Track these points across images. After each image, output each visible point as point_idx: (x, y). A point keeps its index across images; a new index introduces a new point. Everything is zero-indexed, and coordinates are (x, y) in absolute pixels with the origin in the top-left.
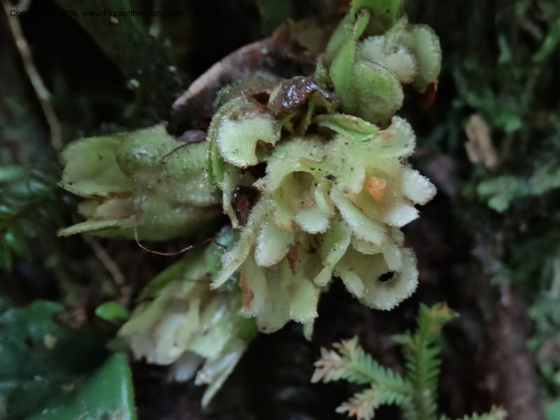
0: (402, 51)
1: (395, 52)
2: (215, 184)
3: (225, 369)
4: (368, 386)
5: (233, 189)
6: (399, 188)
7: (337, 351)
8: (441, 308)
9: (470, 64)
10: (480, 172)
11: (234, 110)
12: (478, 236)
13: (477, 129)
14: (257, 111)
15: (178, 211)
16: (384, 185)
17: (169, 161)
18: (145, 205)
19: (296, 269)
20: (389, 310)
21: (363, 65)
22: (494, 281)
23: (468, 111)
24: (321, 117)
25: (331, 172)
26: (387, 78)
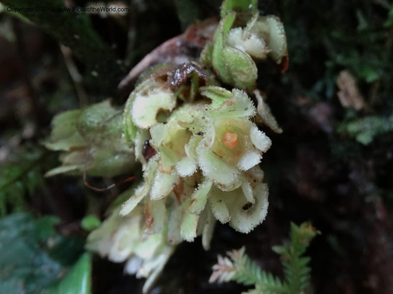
0: (253, 37)
1: (248, 38)
2: (131, 141)
3: (157, 267)
4: (253, 287)
5: (143, 143)
6: (249, 140)
7: (229, 258)
8: (307, 227)
9: (337, 34)
10: (350, 114)
11: (145, 88)
12: (353, 164)
13: (347, 82)
14: (161, 88)
15: (117, 157)
16: (235, 139)
17: (109, 125)
18: (95, 155)
19: (182, 200)
20: (247, 233)
21: (228, 50)
22: (368, 199)
23: (339, 69)
24: (202, 88)
25: (201, 130)
26: (243, 58)
